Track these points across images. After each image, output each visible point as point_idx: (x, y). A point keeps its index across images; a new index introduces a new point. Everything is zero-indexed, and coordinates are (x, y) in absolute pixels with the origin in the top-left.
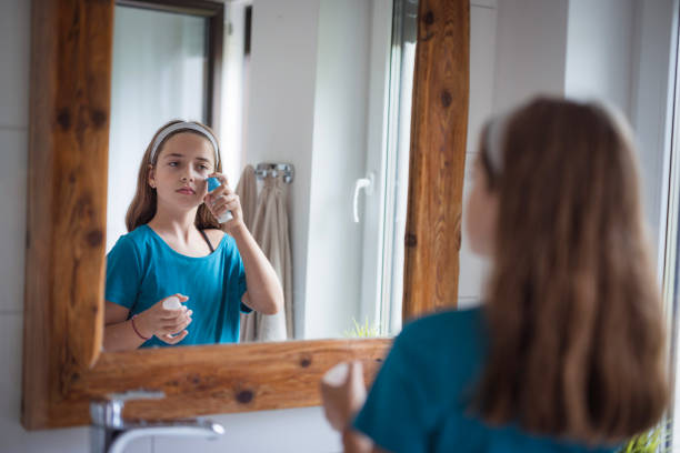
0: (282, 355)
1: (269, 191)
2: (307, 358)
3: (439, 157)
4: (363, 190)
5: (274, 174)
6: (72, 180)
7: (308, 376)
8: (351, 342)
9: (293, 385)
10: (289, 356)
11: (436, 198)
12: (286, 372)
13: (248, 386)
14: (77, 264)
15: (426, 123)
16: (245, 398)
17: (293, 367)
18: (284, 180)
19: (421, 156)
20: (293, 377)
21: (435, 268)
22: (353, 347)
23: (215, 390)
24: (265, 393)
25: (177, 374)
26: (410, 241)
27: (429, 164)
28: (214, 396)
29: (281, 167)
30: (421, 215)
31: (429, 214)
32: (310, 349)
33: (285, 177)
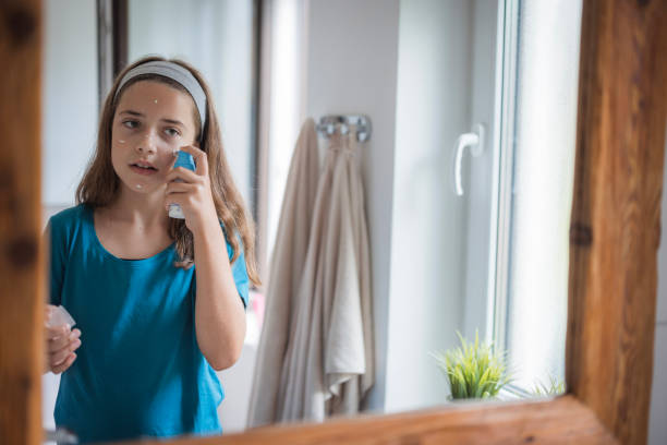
1: (336, 152)
3: (630, 95)
5: (344, 129)
11: (624, 163)
15: (608, 35)
18: (358, 138)
19: (599, 92)
21: (621, 280)
26: (581, 235)
27: (613, 106)
29: (353, 120)
30: (600, 193)
31: (613, 190)
33: (358, 133)
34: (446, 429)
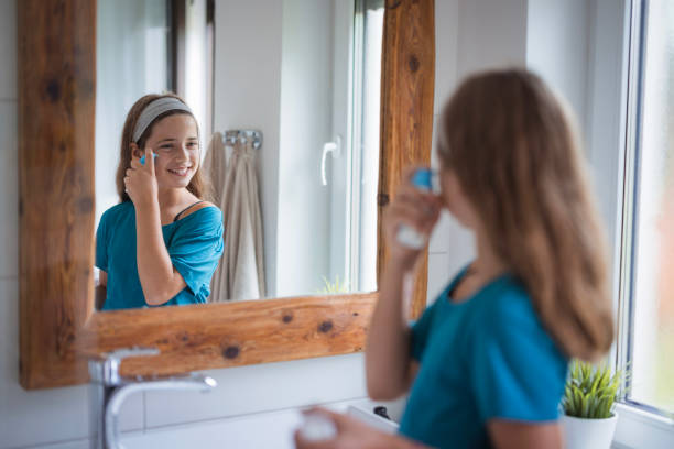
0: (265, 312)
1: (238, 156)
2: (288, 314)
3: (409, 120)
4: (329, 154)
5: (243, 140)
6: (63, 148)
7: (290, 331)
8: (330, 298)
9: (275, 341)
10: (272, 313)
11: (406, 159)
12: (269, 328)
13: (234, 343)
14: (69, 229)
15: (395, 87)
16: (231, 353)
17: (277, 323)
18: (253, 146)
19: (391, 119)
20: (276, 333)
22: (332, 302)
23: (203, 347)
24: (251, 349)
25: (167, 333)
26: (383, 199)
27: (399, 127)
28: (202, 352)
29: (249, 134)
30: (393, 176)
31: (400, 174)
32: (292, 306)
33: (253, 143)
34: (306, 307)
